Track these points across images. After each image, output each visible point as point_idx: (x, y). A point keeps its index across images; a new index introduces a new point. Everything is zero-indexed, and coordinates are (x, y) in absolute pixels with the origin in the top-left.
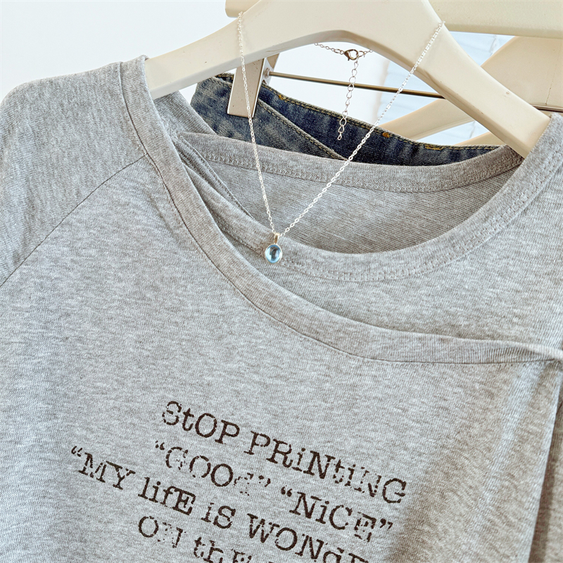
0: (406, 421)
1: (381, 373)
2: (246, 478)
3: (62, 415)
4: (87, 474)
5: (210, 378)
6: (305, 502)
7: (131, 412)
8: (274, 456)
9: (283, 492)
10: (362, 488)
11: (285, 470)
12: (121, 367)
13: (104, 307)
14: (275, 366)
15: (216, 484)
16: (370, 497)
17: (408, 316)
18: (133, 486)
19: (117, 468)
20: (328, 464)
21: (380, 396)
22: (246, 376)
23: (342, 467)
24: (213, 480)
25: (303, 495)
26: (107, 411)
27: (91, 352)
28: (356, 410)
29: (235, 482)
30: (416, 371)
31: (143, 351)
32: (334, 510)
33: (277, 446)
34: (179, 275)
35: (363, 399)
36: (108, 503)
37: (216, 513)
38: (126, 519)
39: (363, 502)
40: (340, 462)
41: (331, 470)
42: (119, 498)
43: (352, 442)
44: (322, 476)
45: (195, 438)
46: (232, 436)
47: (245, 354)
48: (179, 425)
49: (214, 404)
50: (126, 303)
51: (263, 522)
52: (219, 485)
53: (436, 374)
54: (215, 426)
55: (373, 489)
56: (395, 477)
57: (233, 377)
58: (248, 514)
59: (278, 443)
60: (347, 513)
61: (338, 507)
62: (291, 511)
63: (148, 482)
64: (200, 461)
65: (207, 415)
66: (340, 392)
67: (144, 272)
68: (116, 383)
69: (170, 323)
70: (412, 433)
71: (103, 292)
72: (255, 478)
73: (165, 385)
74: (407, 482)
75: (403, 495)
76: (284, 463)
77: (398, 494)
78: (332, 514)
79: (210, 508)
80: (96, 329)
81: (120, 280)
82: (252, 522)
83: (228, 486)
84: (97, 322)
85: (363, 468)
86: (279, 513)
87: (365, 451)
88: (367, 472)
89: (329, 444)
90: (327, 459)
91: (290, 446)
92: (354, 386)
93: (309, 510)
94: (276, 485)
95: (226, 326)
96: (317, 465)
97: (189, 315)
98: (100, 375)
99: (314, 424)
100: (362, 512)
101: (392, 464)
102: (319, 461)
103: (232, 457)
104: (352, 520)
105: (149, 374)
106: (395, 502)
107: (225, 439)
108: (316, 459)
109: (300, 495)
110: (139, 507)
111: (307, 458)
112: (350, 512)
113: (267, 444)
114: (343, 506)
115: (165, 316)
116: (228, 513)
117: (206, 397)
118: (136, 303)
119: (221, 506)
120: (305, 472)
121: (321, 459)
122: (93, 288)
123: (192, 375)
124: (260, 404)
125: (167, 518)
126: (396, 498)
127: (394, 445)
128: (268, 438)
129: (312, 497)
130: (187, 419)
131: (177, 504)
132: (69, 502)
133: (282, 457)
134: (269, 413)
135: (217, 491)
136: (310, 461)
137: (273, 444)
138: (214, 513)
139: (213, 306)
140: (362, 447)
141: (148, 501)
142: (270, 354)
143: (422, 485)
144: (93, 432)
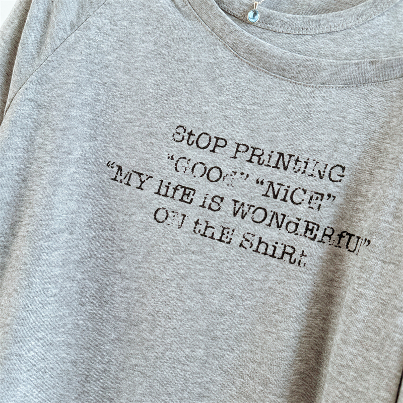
0: (346, 124)
1: (329, 94)
2: (231, 175)
3: (101, 138)
4: (118, 181)
5: (207, 108)
6: (273, 188)
7: (151, 134)
8: (251, 158)
9: (258, 182)
10: (314, 174)
11: (259, 167)
12: (143, 103)
13: (132, 61)
14: (253, 97)
15: (210, 181)
16: (320, 179)
17: (346, 55)
18: (151, 186)
19: (140, 174)
20: (290, 160)
21: (327, 110)
22: (232, 105)
23: (300, 161)
24: (208, 178)
25: (272, 183)
26: (133, 134)
27: (122, 93)
28: (310, 121)
29: (224, 179)
30: (352, 91)
31: (159, 91)
32: (294, 192)
33: (253, 151)
34: (186, 36)
35: (316, 113)
36: (132, 201)
37: (210, 201)
38: (145, 211)
39: (314, 183)
40: (298, 158)
41: (292, 164)
42: (141, 196)
43: (307, 143)
44: (286, 168)
45: (196, 150)
46: (222, 147)
47: (232, 90)
48: (185, 142)
49: (209, 125)
50: (147, 57)
51: (243, 204)
52: (212, 181)
53: (366, 91)
54: (210, 141)
55: (322, 173)
56: (338, 163)
57: (223, 106)
58: (233, 200)
59: (254, 149)
60: (303, 192)
61: (296, 189)
62: (263, 195)
63: (161, 183)
64: (199, 165)
65: (205, 133)
66: (299, 110)
67: (160, 36)
68: (140, 115)
69: (178, 70)
70: (350, 132)
71: (131, 50)
72: (238, 175)
73: (174, 115)
74: (346, 167)
75: (343, 176)
76: (258, 162)
77: (340, 175)
78: (292, 195)
79: (205, 198)
80: (126, 77)
81: (144, 42)
82: (235, 205)
83: (219, 182)
84: (127, 72)
85: (314, 160)
86: (255, 197)
87: (316, 148)
88: (317, 162)
89: (291, 147)
90: (289, 157)
91: (263, 150)
92: (309, 105)
93: (276, 193)
94: (252, 178)
95: (218, 71)
96: (282, 161)
97: (192, 64)
98: (129, 109)
99: (280, 134)
100: (314, 190)
101: (335, 155)
102: (283, 159)
103: (222, 162)
104: (307, 197)
105: (163, 108)
106: (337, 181)
107: (217, 150)
108: (281, 157)
109: (270, 183)
110: (155, 202)
111: (275, 157)
112: (305, 191)
113: (246, 151)
114: (300, 188)
115: (175, 66)
116: (218, 200)
117: (204, 121)
118: (155, 57)
119: (213, 195)
120: (273, 167)
121: (285, 157)
122: (125, 48)
123: (194, 106)
124: (242, 123)
125: (175, 208)
126: (338, 178)
127: (337, 142)
128: (248, 147)
129: (278, 184)
130: (191, 138)
131: (182, 197)
132: (104, 202)
133: (257, 158)
134: (248, 129)
135: (211, 185)
136: (277, 159)
137: (251, 150)
138: (209, 201)
139: (209, 57)
140: (314, 146)
141: (161, 197)
142: (249, 89)
143: (356, 168)
144: (123, 150)
